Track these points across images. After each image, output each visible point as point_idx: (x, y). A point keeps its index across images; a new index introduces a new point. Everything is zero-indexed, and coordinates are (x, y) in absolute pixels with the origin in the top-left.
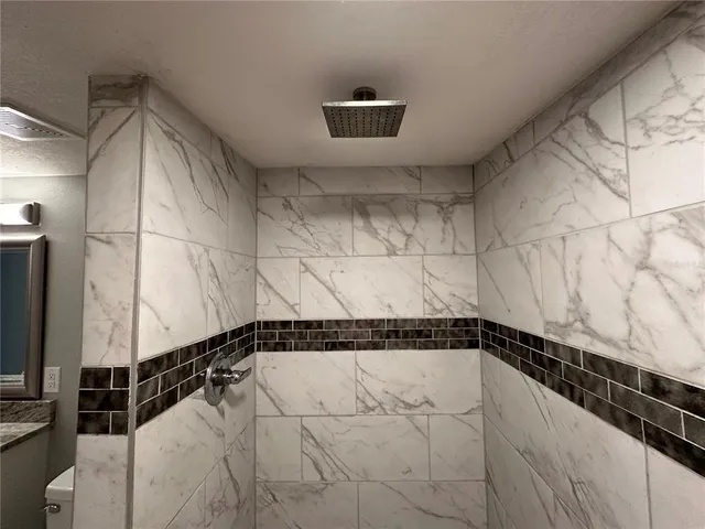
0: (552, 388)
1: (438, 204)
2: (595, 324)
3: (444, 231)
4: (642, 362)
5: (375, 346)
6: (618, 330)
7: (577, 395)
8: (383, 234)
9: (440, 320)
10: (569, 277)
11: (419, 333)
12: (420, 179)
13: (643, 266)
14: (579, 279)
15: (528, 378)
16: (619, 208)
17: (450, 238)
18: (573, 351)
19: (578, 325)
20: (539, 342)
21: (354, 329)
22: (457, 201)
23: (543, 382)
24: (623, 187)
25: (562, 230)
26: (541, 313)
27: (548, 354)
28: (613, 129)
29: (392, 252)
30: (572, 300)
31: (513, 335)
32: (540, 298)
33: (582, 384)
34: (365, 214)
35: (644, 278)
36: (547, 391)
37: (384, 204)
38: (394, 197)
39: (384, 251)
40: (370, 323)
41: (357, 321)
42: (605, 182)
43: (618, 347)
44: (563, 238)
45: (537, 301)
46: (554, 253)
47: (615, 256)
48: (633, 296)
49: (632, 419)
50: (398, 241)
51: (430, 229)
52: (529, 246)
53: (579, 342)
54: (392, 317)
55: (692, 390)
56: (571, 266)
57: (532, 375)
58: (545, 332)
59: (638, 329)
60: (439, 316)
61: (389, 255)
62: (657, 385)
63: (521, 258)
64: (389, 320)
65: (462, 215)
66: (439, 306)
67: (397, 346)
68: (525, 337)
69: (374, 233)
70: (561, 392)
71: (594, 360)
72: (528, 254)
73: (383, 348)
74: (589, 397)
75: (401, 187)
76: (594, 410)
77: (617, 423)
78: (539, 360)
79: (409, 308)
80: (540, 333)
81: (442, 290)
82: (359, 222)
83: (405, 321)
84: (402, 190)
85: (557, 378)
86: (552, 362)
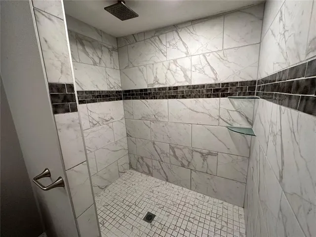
0: (150, 99)
1: (109, 49)
2: (160, 82)
3: (111, 59)
4: (168, 86)
5: (94, 101)
6: (164, 82)
7: (156, 97)
8: (91, 55)
9: (112, 91)
10: (154, 73)
11: (107, 96)
12: (101, 36)
13: (169, 69)
14: (157, 73)
15: (143, 100)
16: (165, 59)
17: (112, 62)
18: (155, 89)
19: (156, 83)
20: (146, 90)
21: (84, 95)
22: (113, 49)
23: (147, 99)
24: (166, 54)
25: (152, 62)
26: (147, 83)
27: (149, 92)
28: (164, 43)
29: (95, 64)
30: (155, 78)
31: (137, 91)
34: (83, 45)
35: (169, 71)
37: (90, 42)
38: (94, 40)
39: (92, 63)
40: (91, 92)
41: (86, 92)
42: (162, 53)
43: (164, 84)
44: (153, 64)
45: (145, 80)
46: (151, 68)
47: (164, 68)
48: (167, 75)
49: (166, 96)
50: (97, 60)
51: (106, 57)
52: (142, 67)
53: (157, 86)
54: (98, 90)
55: (174, 87)
56: (155, 71)
57: (144, 99)
58: (148, 87)
59: (167, 80)
60: (112, 90)
61: (94, 65)
62: (170, 89)
63: (140, 70)
64: (97, 91)
65: (115, 54)
66: (112, 86)
67: (100, 101)
68: (141, 90)
69: (88, 54)
70: (152, 99)
71: (159, 89)
72: (142, 69)
73: (96, 102)
74: (158, 96)
75: (94, 36)
76: (159, 98)
77: (163, 98)
78: (146, 94)
79: (103, 87)
80: (146, 87)
81: (112, 81)
82: (80, 47)
83: (102, 91)
84: (95, 38)
85: (151, 96)
86: (150, 93)
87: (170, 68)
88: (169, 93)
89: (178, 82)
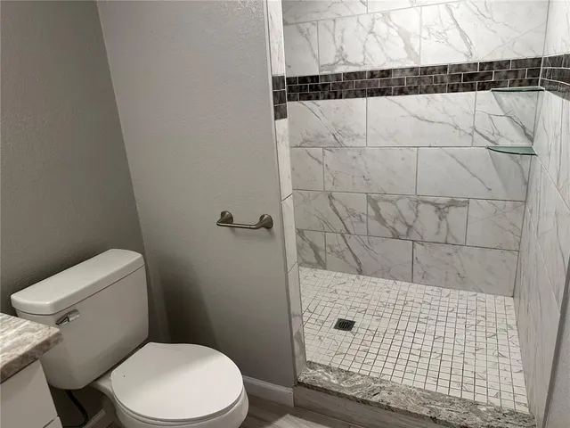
0: (324, 99)
2: (350, 59)
4: (368, 68)
6: (360, 59)
7: (339, 94)
10: (336, 39)
13: (371, 32)
14: (342, 40)
15: (306, 102)
16: (362, 9)
18: (337, 76)
19: (342, 62)
20: (315, 78)
23: (317, 98)
25: (334, 16)
26: (318, 62)
27: (322, 82)
30: (338, 51)
32: (316, 53)
33: (341, 88)
35: (371, 37)
36: (320, 102)
43: (359, 66)
44: (334, 21)
45: (314, 56)
46: (328, 29)
47: (361, 29)
48: (366, 44)
49: (363, 91)
52: (308, 25)
53: (341, 69)
55: (382, 71)
56: (338, 34)
57: (309, 98)
58: (321, 71)
59: (367, 56)
62: (372, 74)
63: (301, 32)
68: (303, 79)
70: (329, 98)
71: (348, 75)
72: (308, 29)
74: (345, 92)
76: (347, 97)
77: (356, 96)
78: (315, 88)
80: (316, 73)
85: (327, 93)
86: (324, 86)
87: (375, 29)
88: (369, 84)
89: (391, 60)
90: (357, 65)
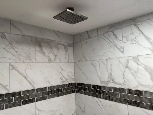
0: (104, 99)
1: (64, 45)
2: (116, 80)
3: (66, 55)
4: (127, 87)
5: (43, 99)
6: (122, 81)
7: (111, 98)
8: (47, 54)
9: (64, 85)
10: (108, 69)
11: (59, 90)
12: (59, 36)
13: (127, 67)
14: (111, 70)
15: (95, 98)
16: (121, 55)
17: (67, 57)
18: (110, 88)
19: (111, 81)
20: (99, 87)
21: (35, 93)
22: (69, 45)
23: (100, 98)
24: (122, 50)
25: (106, 58)
26: (100, 79)
27: (102, 90)
28: (120, 38)
29: (50, 61)
30: (109, 75)
31: (89, 86)
32: (99, 75)
33: (112, 95)
34: (40, 46)
35: (127, 70)
36: (102, 100)
37: (47, 43)
38: (52, 41)
39: (47, 60)
40: (42, 89)
41: (37, 89)
42: (118, 48)
43: (121, 85)
44: (107, 60)
45: (98, 76)
46: (104, 64)
47: (121, 65)
48: (125, 73)
49: (125, 100)
50: (52, 57)
51: (62, 53)
52: (95, 61)
53: (112, 85)
54: (50, 86)
55: (136, 91)
56: (109, 67)
57: (97, 97)
58: (101, 84)
59: (126, 80)
60: (65, 83)
61: (49, 62)
62: (130, 91)
63: (93, 64)
64: (49, 87)
65: (70, 49)
66: (64, 80)
67: (51, 97)
68: (94, 86)
69: (44, 54)
70: (106, 99)
71: (115, 89)
72: (95, 63)
73: (46, 99)
74: (114, 98)
75: (52, 37)
76: (115, 101)
77: (121, 102)
78: (99, 92)
79: (55, 82)
80: (99, 84)
81: (65, 74)
82: (38, 49)
83: (54, 87)
85: (105, 96)
86: (103, 92)
87: (129, 65)
88: (128, 97)
89: (142, 85)
90: (119, 84)
